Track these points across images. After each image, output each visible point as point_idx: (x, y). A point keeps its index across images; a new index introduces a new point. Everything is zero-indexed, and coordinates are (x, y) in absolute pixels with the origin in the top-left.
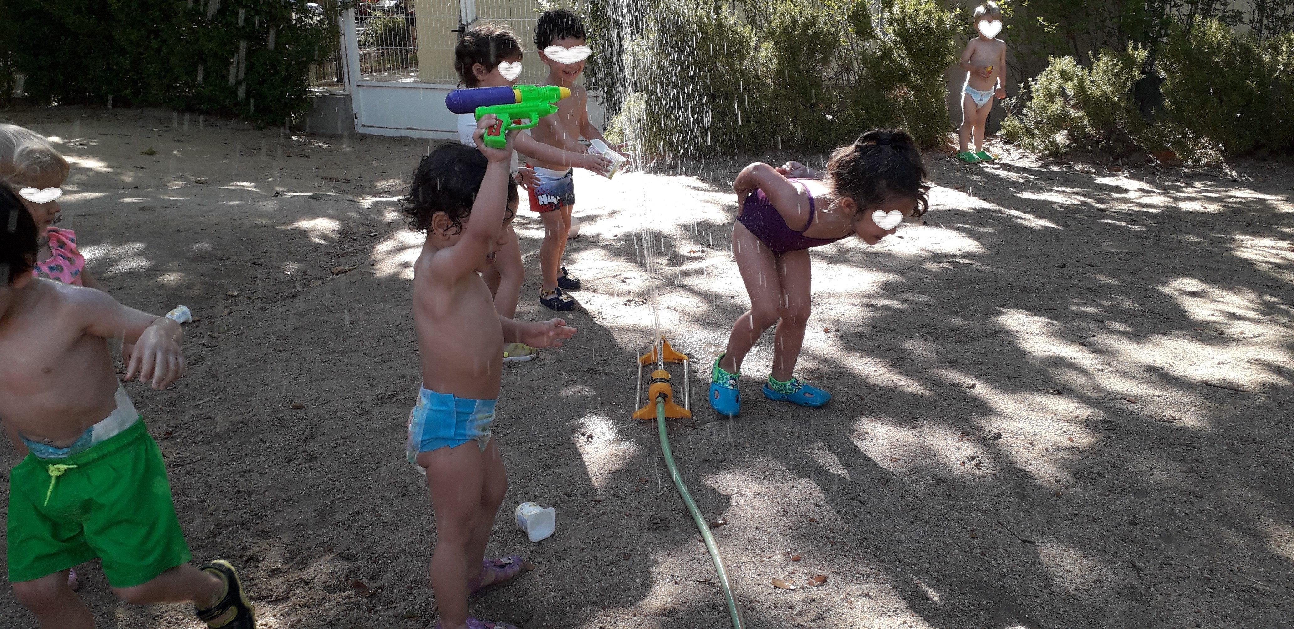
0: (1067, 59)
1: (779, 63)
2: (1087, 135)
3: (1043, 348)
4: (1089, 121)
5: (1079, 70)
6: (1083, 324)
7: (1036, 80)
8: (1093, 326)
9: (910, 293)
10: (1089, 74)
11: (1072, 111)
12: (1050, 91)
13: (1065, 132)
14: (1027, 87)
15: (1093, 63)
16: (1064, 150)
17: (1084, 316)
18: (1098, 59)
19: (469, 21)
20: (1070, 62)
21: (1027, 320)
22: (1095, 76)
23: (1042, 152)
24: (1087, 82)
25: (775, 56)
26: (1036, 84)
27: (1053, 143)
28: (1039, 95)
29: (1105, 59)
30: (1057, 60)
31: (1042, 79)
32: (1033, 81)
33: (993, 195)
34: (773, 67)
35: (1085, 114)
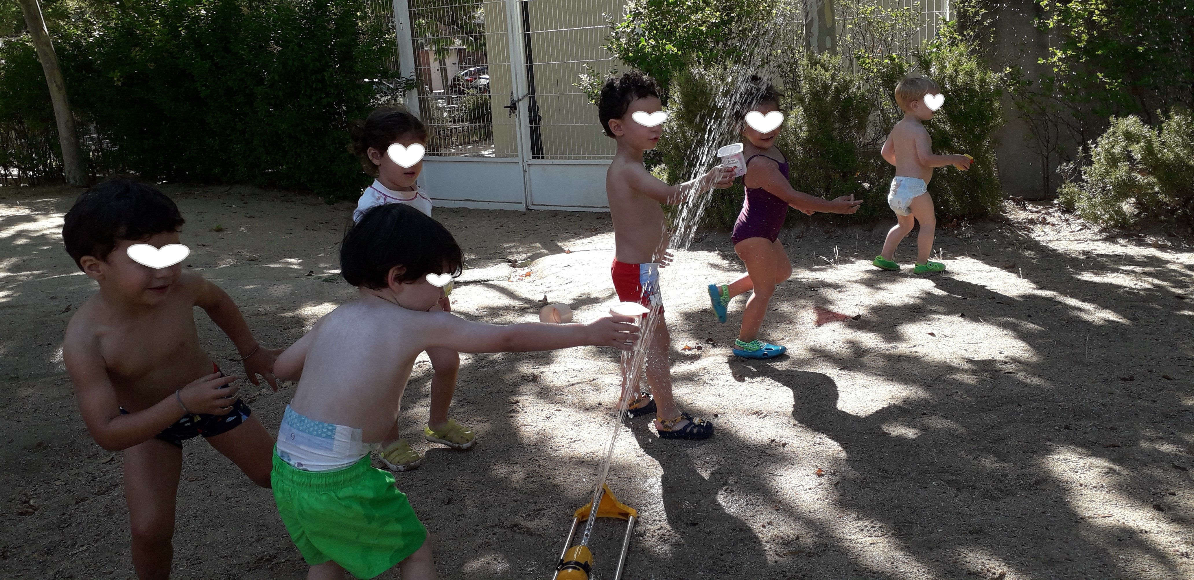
0: (1132, 119)
1: (809, 131)
2: (1160, 204)
3: (1103, 510)
4: (1160, 188)
5: (1146, 130)
6: (1157, 473)
7: (1097, 143)
8: (1173, 476)
9: (933, 417)
10: (1159, 135)
11: (1139, 177)
12: (1113, 154)
13: (1133, 200)
14: (1086, 150)
15: (1162, 122)
16: (1132, 221)
17: (1159, 458)
18: (1169, 118)
19: (520, 97)
20: (1135, 121)
21: (1081, 462)
22: (1165, 137)
23: (1106, 222)
24: (1156, 145)
25: (805, 123)
26: (1096, 147)
27: (1120, 212)
28: (1100, 159)
29: (1177, 118)
30: (1120, 120)
31: (1103, 142)
32: (1092, 144)
33: (1048, 276)
34: (803, 134)
35: (1155, 180)
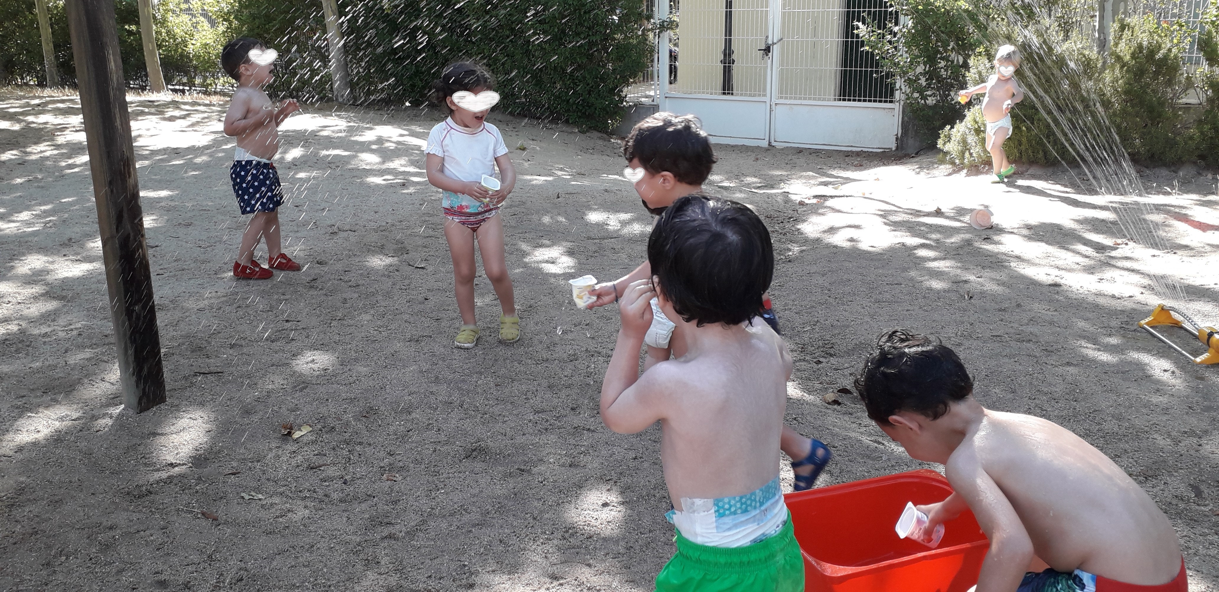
19: (775, 41)
